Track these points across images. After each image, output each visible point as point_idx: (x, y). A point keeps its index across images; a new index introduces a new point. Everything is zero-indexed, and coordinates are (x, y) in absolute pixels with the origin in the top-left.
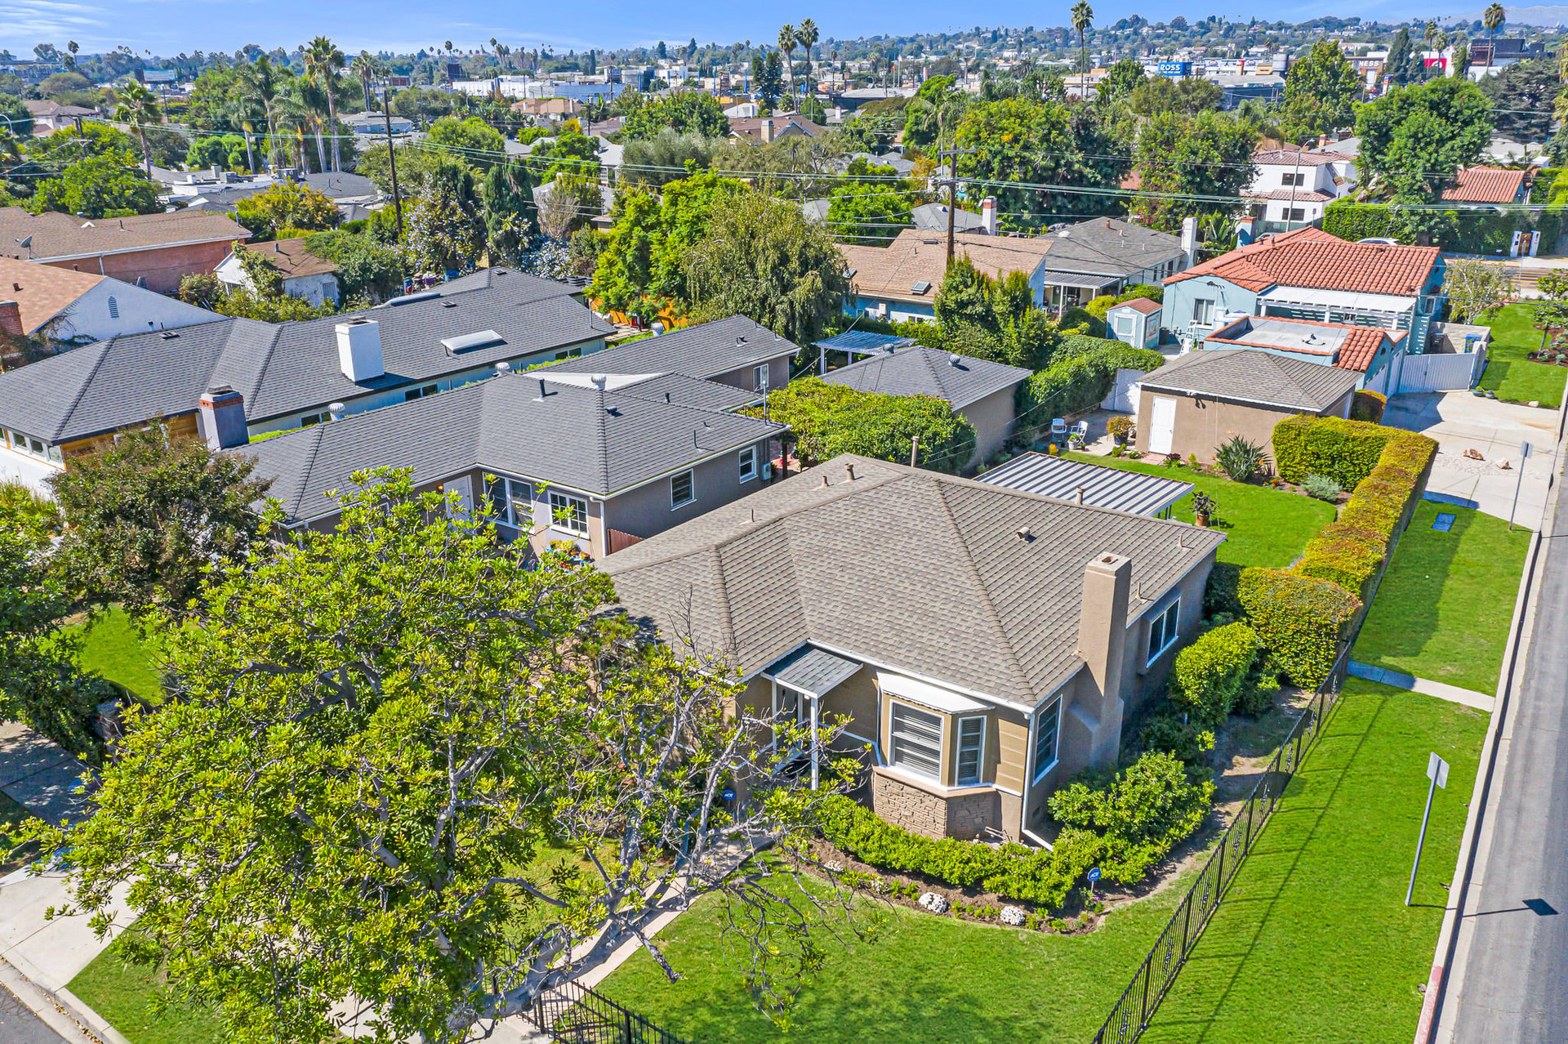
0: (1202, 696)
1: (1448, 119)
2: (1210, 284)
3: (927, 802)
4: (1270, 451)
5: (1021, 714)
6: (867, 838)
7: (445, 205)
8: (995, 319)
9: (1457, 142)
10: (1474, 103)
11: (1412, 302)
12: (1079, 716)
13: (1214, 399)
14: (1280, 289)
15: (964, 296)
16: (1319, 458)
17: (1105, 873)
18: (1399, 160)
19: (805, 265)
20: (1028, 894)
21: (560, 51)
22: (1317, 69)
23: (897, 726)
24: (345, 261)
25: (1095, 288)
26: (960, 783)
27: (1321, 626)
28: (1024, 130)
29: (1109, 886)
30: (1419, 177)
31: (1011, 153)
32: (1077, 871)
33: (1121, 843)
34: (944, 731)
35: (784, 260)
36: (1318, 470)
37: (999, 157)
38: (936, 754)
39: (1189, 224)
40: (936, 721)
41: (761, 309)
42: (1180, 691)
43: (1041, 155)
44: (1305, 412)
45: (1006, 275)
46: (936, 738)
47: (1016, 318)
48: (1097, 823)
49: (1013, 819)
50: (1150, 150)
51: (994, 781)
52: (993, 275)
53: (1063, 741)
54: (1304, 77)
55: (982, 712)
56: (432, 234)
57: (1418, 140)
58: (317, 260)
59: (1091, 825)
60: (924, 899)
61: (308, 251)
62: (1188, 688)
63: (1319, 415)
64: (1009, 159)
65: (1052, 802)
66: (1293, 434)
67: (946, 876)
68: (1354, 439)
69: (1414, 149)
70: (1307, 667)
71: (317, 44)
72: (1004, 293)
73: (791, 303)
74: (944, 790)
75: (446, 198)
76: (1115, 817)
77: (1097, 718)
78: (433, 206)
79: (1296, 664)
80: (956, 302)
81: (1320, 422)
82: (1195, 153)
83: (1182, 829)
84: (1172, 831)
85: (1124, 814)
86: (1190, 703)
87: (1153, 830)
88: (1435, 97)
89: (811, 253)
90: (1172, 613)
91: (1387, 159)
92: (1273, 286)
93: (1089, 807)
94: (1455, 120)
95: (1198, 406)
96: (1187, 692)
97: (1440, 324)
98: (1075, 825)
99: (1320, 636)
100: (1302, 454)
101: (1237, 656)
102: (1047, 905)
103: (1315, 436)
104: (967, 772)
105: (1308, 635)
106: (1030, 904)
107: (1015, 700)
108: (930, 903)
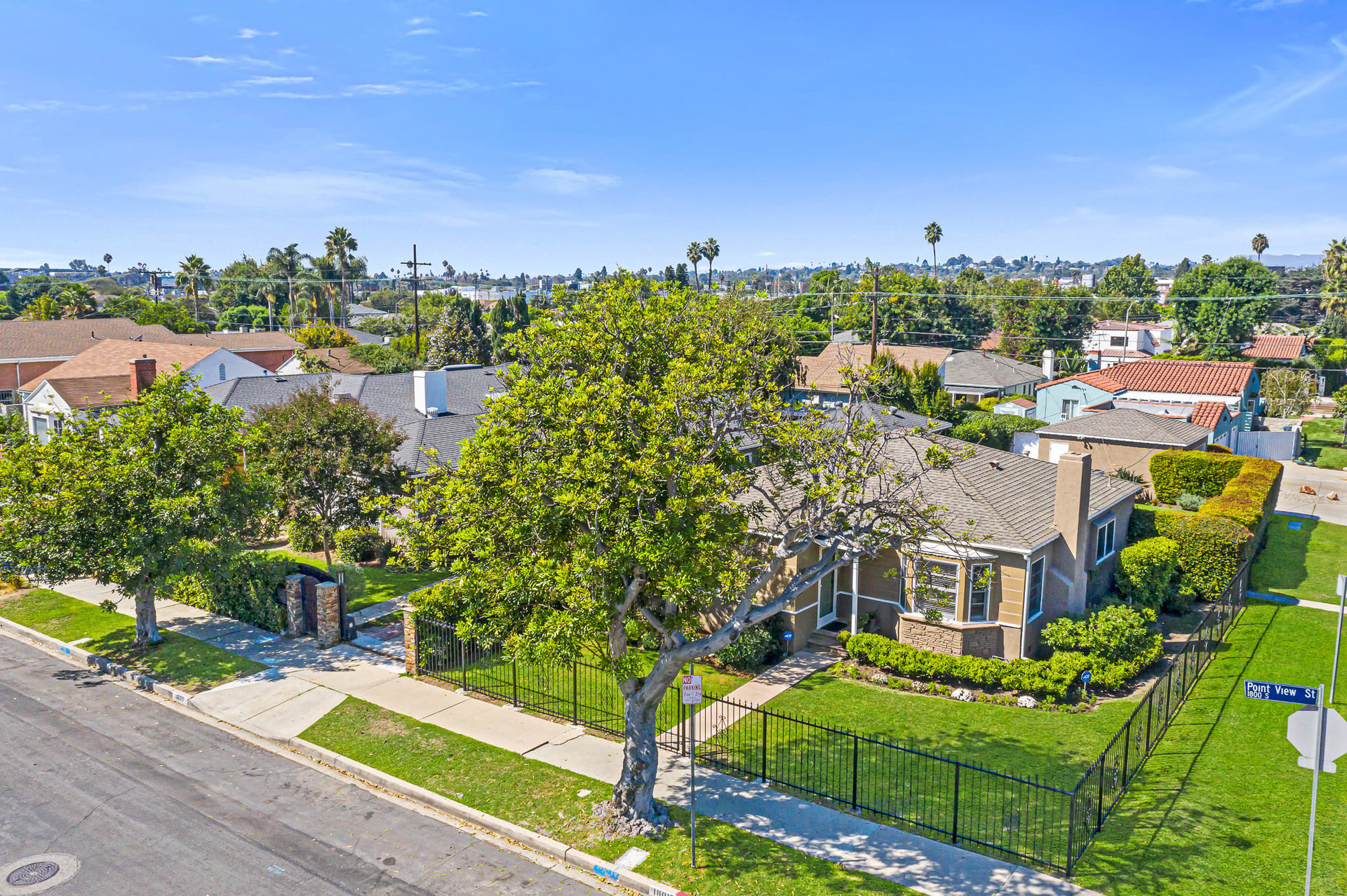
0: (1144, 579)
1: (1243, 288)
2: (1075, 387)
3: (946, 637)
4: (1148, 477)
5: (1020, 556)
6: (903, 655)
7: (459, 328)
8: (912, 399)
9: (1252, 306)
10: (1261, 276)
11: (1238, 399)
12: (1055, 572)
13: (1099, 441)
14: (1129, 392)
16: (1188, 481)
17: (1094, 679)
18: (1207, 319)
20: (1038, 683)
21: (495, 275)
22: (1125, 275)
24: (381, 365)
25: (980, 394)
26: (972, 620)
27: (1225, 546)
28: (907, 294)
29: (1099, 689)
30: (1224, 332)
31: (897, 311)
32: (1072, 674)
33: (1102, 660)
34: (960, 574)
36: (1189, 490)
37: (888, 314)
38: (952, 597)
39: (1046, 355)
40: (951, 569)
42: (1125, 576)
43: (921, 313)
44: (1174, 448)
45: (921, 366)
46: (953, 584)
47: (929, 398)
48: (1081, 645)
49: (1014, 649)
50: (1008, 308)
51: (997, 618)
52: (910, 368)
53: (1046, 595)
54: (1114, 281)
55: (990, 560)
56: (447, 351)
57: (1220, 304)
58: (359, 364)
59: (1076, 649)
60: (955, 694)
61: (352, 357)
62: (1132, 573)
63: (1185, 449)
64: (896, 315)
65: (1045, 632)
66: (1166, 462)
67: (971, 676)
68: (1216, 464)
69: (1218, 311)
70: (1215, 582)
71: (337, 232)
72: (919, 378)
74: (959, 624)
75: (460, 322)
76: (1095, 640)
77: (1072, 578)
78: (450, 329)
79: (1206, 581)
81: (1187, 453)
82: (1045, 309)
83: (1146, 657)
84: (1138, 658)
85: (1103, 639)
86: (1134, 588)
87: (1123, 653)
88: (1231, 271)
90: (1111, 526)
91: (1197, 320)
92: (1125, 390)
93: (1073, 633)
94: (1249, 289)
95: (1086, 447)
96: (1132, 577)
97: (1260, 418)
98: (1064, 648)
99: (1224, 555)
100: (1175, 478)
101: (1166, 554)
102: (1054, 693)
103: (1184, 464)
104: (977, 611)
105: (1214, 555)
106: (1040, 695)
107: (1016, 546)
108: (961, 695)
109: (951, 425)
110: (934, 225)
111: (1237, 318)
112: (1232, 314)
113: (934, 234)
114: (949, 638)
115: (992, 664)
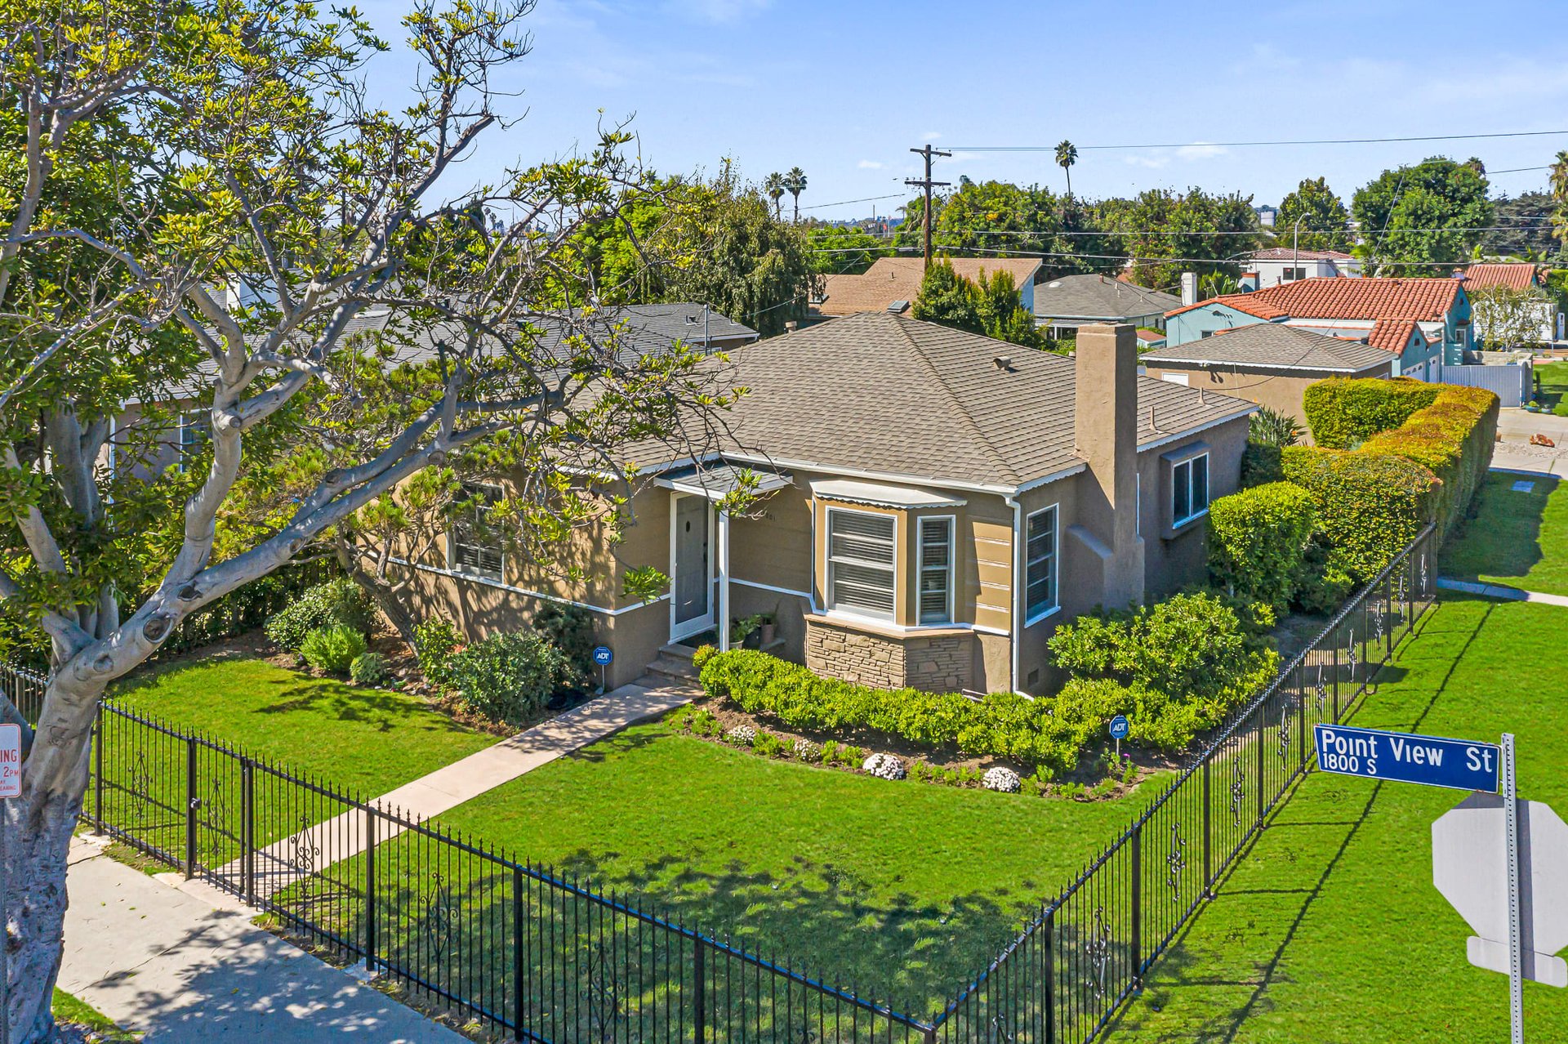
0: (1249, 552)
1: (1446, 197)
2: (1216, 313)
3: (879, 655)
4: (1303, 420)
5: (1000, 500)
6: (789, 689)
8: (979, 324)
9: (1460, 220)
10: (1470, 181)
11: (1440, 326)
12: (1081, 536)
13: (1230, 369)
14: (1293, 320)
15: (945, 299)
16: (1361, 423)
17: (1135, 730)
18: (1402, 239)
19: (765, 247)
20: (1022, 742)
22: (1306, 203)
23: (836, 547)
26: (922, 622)
27: (1394, 500)
28: (1009, 210)
30: (1425, 255)
31: (997, 232)
32: (1092, 723)
33: (1154, 695)
34: (898, 541)
35: (743, 238)
38: (886, 578)
39: (1188, 278)
40: (885, 527)
41: (718, 294)
42: (1220, 546)
43: (1027, 234)
44: (1338, 375)
45: (991, 279)
46: (888, 558)
47: (1003, 322)
48: (1117, 666)
49: (1000, 676)
50: (1141, 226)
51: (973, 621)
52: (975, 280)
53: (1063, 576)
54: (1293, 211)
55: (949, 509)
57: (1418, 218)
59: (1109, 672)
60: (870, 763)
62: (1230, 540)
63: (1353, 376)
64: (995, 237)
65: (1052, 643)
66: (1327, 396)
67: (902, 726)
69: (1415, 227)
70: (1383, 562)
72: (987, 294)
73: (750, 286)
74: (900, 630)
76: (1142, 656)
77: (1109, 544)
79: (1369, 560)
80: (936, 307)
81: (1355, 382)
82: (1187, 225)
83: (1241, 690)
84: (1227, 690)
85: (1156, 654)
86: (1234, 565)
87: (1196, 681)
88: (1428, 176)
89: (773, 236)
90: (1200, 464)
91: (1389, 240)
92: (1287, 317)
94: (1453, 199)
95: (1213, 379)
96: (1229, 548)
97: (1474, 350)
98: (1086, 673)
99: (1394, 514)
100: (1342, 420)
101: (1290, 508)
102: (1052, 762)
103: (1352, 398)
104: (934, 606)
105: (1379, 515)
106: (1025, 764)
107: (992, 482)
108: (879, 765)
110: (1066, 144)
111: (1441, 236)
112: (1433, 231)
113: (1067, 155)
114: (884, 655)
115: (945, 706)
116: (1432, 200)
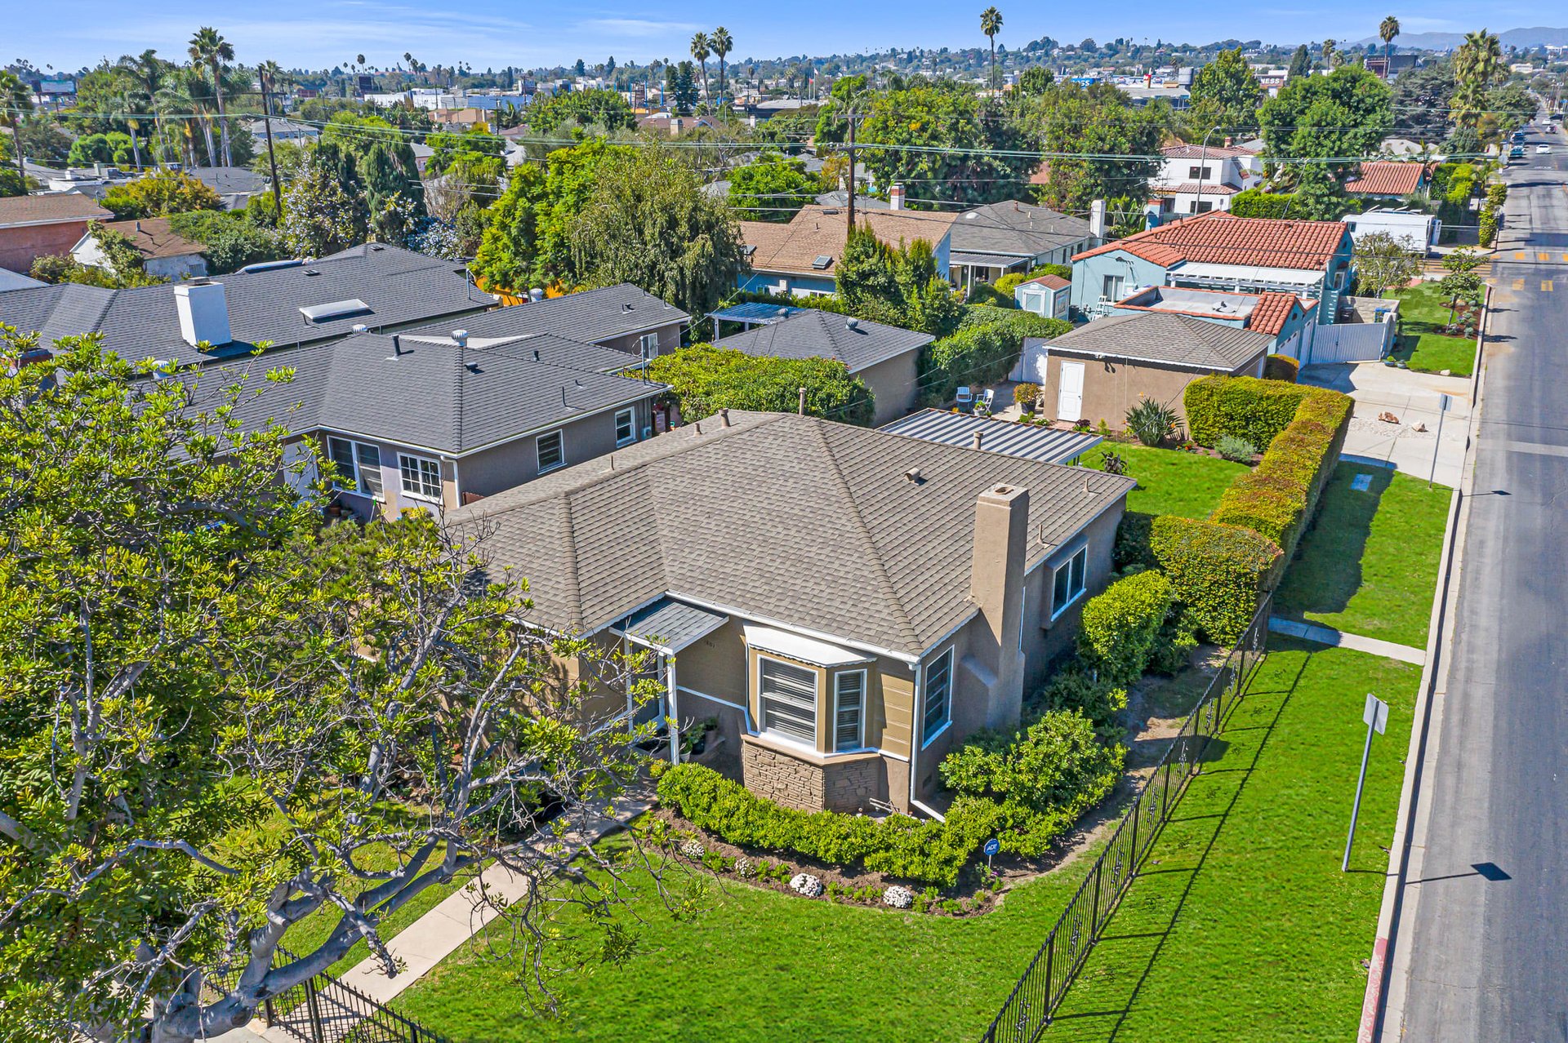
0: (1112, 649)
1: (1350, 107)
2: (1119, 259)
3: (802, 772)
4: (1182, 413)
5: (904, 664)
6: (730, 814)
8: (897, 290)
9: (1361, 130)
10: (1376, 91)
11: (1320, 275)
12: (970, 666)
13: (1124, 362)
14: (1189, 265)
15: (866, 267)
16: (1232, 419)
17: (1004, 846)
18: (1304, 148)
19: (695, 230)
20: (915, 871)
21: (478, 69)
22: (1222, 75)
23: (767, 686)
24: (214, 242)
25: (1003, 266)
26: (839, 749)
27: (1240, 576)
28: (932, 119)
29: (1010, 860)
30: (1323, 165)
32: (971, 844)
33: (1022, 811)
34: (818, 688)
35: (673, 223)
36: (1232, 432)
37: (907, 146)
38: (810, 715)
39: (1097, 206)
40: (809, 678)
41: (650, 278)
42: (1087, 644)
43: (949, 144)
44: (1217, 372)
45: (908, 242)
46: (810, 698)
47: (920, 289)
48: (995, 789)
49: (900, 790)
50: (1058, 138)
51: (879, 746)
52: (895, 244)
53: (956, 699)
54: (1209, 83)
55: (861, 665)
56: (312, 216)
57: (1321, 129)
58: (183, 241)
59: (988, 792)
60: (795, 882)
61: (173, 232)
62: (1097, 640)
63: (1232, 375)
64: (917, 148)
65: (943, 767)
66: (1205, 394)
67: (821, 854)
68: (1268, 398)
69: (1318, 138)
70: (1225, 621)
71: (203, 35)
72: (907, 262)
73: (681, 269)
74: (819, 756)
76: (1015, 783)
77: (995, 672)
78: (312, 186)
79: (1214, 619)
80: (858, 274)
81: (1232, 382)
82: (1102, 139)
83: (1091, 795)
84: (1080, 797)
85: (1025, 778)
86: (1099, 658)
87: (1057, 796)
88: (1337, 86)
89: (702, 217)
90: (1079, 561)
91: (1292, 148)
92: (1183, 262)
93: (986, 771)
94: (1357, 109)
95: (1107, 369)
96: (1096, 646)
97: (1349, 298)
98: (970, 792)
99: (1239, 586)
100: (1215, 416)
101: (1150, 605)
102: (938, 883)
103: (1228, 396)
104: (847, 736)
105: (1226, 586)
106: (918, 883)
107: (899, 649)
108: (802, 885)
109: (933, 338)
110: (992, 11)
111: (1340, 147)
112: (1334, 142)
113: (993, 23)
115: (855, 831)
116: (1338, 111)
